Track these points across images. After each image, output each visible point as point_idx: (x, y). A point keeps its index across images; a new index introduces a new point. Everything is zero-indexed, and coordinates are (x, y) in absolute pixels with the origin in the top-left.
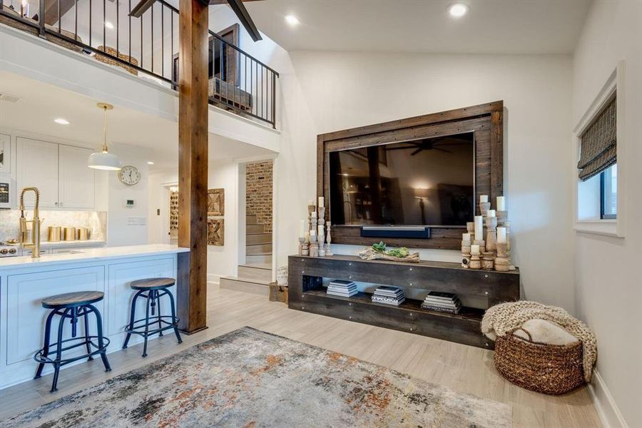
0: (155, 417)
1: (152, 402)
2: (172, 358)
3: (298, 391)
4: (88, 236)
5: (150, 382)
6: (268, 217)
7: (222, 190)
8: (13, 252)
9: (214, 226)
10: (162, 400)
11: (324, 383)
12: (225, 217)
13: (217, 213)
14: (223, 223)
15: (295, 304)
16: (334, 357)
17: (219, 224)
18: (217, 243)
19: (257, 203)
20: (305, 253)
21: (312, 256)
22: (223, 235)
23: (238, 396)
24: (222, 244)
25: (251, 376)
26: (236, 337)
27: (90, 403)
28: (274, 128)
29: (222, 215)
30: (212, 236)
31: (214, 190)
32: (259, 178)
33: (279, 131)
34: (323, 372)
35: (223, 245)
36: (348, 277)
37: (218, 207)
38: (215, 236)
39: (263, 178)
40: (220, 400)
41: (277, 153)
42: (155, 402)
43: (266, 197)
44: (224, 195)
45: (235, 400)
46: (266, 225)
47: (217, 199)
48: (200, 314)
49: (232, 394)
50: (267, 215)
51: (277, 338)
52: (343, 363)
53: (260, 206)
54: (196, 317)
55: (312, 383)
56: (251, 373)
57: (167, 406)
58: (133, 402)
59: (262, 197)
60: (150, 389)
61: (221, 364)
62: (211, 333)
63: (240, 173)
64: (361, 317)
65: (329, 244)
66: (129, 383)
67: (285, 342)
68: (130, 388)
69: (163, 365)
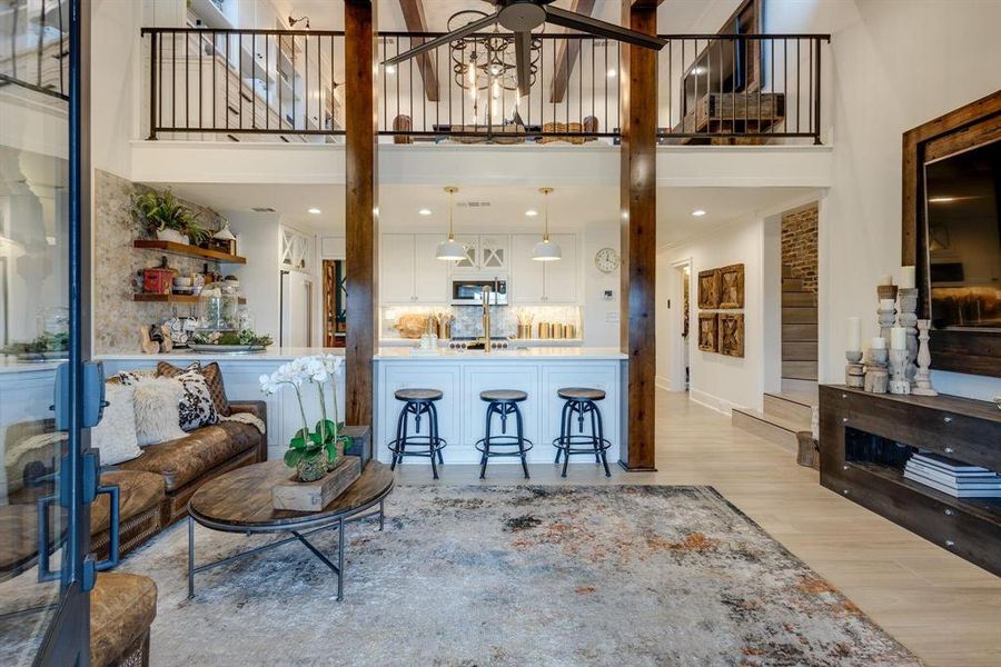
0: (521, 533)
1: (531, 520)
2: (585, 489)
3: (686, 592)
4: (573, 334)
5: (546, 502)
7: (741, 267)
8: (505, 346)
9: (731, 324)
10: (539, 522)
11: (739, 608)
12: (746, 311)
13: (732, 304)
14: (743, 320)
15: (830, 480)
16: (811, 585)
17: (736, 321)
18: (733, 352)
20: (856, 382)
21: (868, 389)
22: (742, 340)
23: (608, 556)
25: (646, 545)
26: (680, 494)
27: (493, 498)
28: (818, 142)
29: (741, 307)
30: (727, 342)
31: (730, 267)
33: (831, 145)
34: (761, 594)
35: (742, 356)
36: (943, 448)
37: (736, 293)
38: (732, 341)
40: (587, 549)
41: (826, 188)
42: (533, 520)
44: (743, 276)
45: (600, 558)
47: (734, 281)
48: (645, 448)
49: (603, 550)
51: (740, 518)
52: (819, 602)
54: (638, 450)
55: (719, 596)
56: (649, 542)
57: (539, 530)
58: (518, 512)
60: (540, 509)
61: (627, 516)
62: (659, 479)
63: (767, 234)
64: (977, 552)
65: (923, 369)
66: (529, 495)
67: (746, 529)
68: (527, 499)
69: (571, 492)
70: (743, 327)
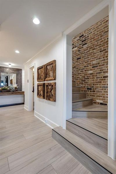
6: (83, 82)
7: (55, 61)
9: (50, 87)
12: (56, 81)
13: (51, 78)
14: (55, 85)
17: (52, 86)
18: (51, 100)
19: (76, 74)
22: (55, 94)
24: (55, 101)
29: (55, 79)
30: (49, 95)
31: (50, 62)
32: (78, 59)
37: (52, 73)
38: (51, 94)
39: (80, 58)
43: (82, 69)
44: (56, 65)
46: (81, 87)
47: (52, 68)
50: (82, 81)
53: (77, 76)
59: (79, 70)
70: (55, 88)
